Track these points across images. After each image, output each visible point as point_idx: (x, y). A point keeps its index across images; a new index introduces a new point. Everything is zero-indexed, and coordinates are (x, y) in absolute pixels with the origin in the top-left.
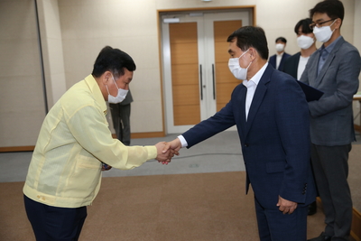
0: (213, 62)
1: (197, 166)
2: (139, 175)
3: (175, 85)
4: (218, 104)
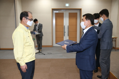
0: (68, 25)
1: (62, 56)
2: (44, 58)
3: (56, 31)
4: (69, 38)
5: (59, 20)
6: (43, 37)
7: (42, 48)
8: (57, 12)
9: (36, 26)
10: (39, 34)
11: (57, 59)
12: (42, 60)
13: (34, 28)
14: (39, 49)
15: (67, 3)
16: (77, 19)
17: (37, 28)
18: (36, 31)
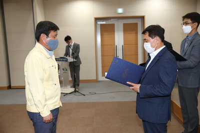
0: (123, 44)
1: (114, 98)
2: (84, 102)
3: (102, 55)
5: (106, 37)
6: (81, 65)
7: (80, 84)
8: (104, 23)
9: (68, 47)
10: (75, 60)
11: (106, 103)
12: (79, 105)
13: (66, 51)
14: (74, 86)
15: (120, 8)
16: (137, 33)
17: (71, 51)
18: (69, 56)
